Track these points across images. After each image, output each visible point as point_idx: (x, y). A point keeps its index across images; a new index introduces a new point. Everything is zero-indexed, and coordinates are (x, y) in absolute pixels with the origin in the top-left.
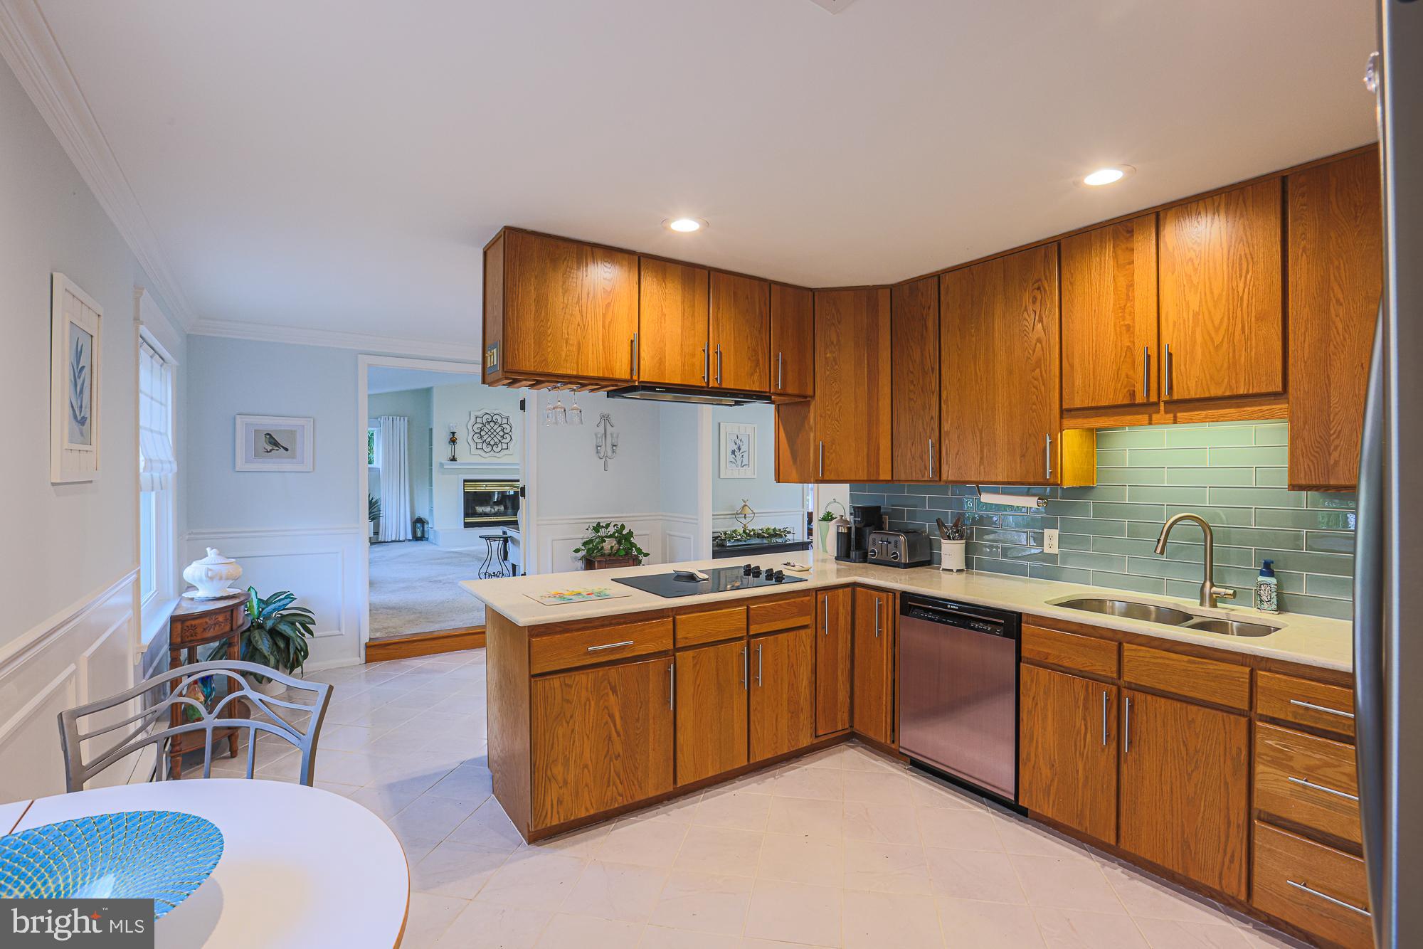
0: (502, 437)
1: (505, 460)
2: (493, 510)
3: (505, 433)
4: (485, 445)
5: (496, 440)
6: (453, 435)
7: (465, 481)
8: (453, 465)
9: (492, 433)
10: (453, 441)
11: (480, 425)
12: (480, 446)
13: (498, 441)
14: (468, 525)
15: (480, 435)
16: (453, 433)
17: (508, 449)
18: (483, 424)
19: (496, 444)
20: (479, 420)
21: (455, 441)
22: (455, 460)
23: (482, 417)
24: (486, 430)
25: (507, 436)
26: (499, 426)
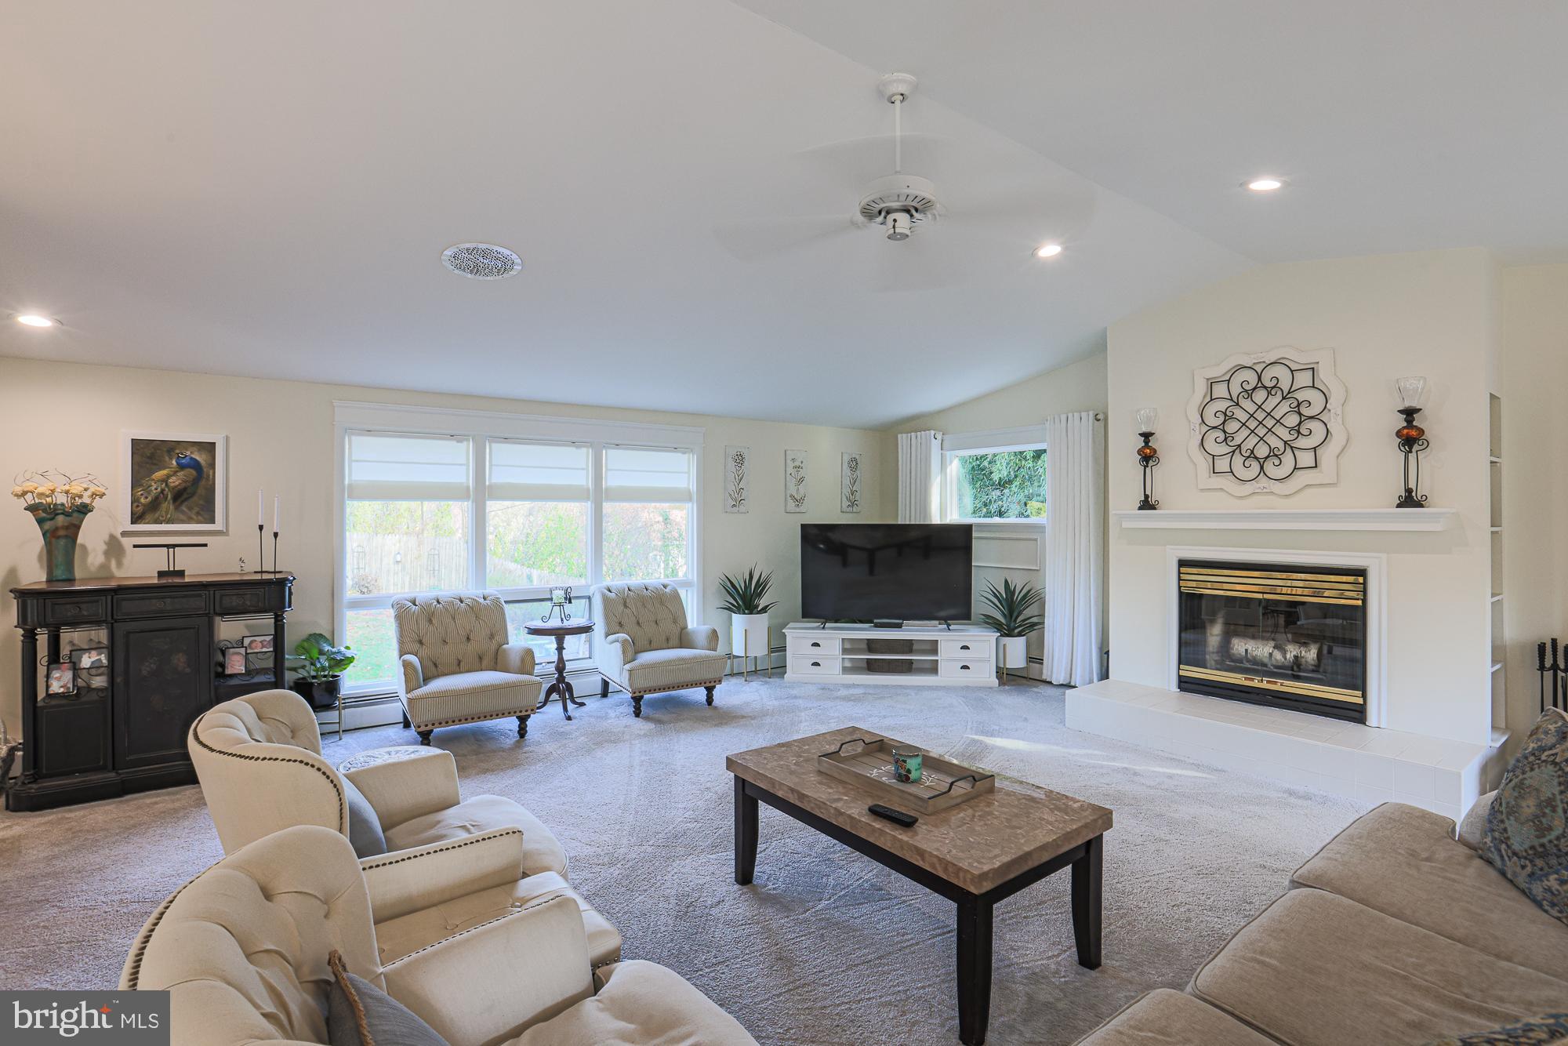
0: (1297, 430)
2: (1278, 655)
3: (1305, 418)
4: (1238, 460)
5: (1274, 442)
6: (1147, 442)
7: (1183, 563)
8: (1148, 521)
9: (1263, 422)
10: (1148, 457)
11: (1222, 405)
12: (1222, 465)
13: (1281, 445)
14: (1186, 685)
15: (1225, 432)
16: (1147, 436)
17: (1316, 467)
18: (1232, 400)
19: (1273, 454)
20: (1220, 390)
21: (1152, 456)
22: (1153, 507)
23: (1229, 381)
24: (1243, 417)
25: (1314, 425)
26: (1284, 398)
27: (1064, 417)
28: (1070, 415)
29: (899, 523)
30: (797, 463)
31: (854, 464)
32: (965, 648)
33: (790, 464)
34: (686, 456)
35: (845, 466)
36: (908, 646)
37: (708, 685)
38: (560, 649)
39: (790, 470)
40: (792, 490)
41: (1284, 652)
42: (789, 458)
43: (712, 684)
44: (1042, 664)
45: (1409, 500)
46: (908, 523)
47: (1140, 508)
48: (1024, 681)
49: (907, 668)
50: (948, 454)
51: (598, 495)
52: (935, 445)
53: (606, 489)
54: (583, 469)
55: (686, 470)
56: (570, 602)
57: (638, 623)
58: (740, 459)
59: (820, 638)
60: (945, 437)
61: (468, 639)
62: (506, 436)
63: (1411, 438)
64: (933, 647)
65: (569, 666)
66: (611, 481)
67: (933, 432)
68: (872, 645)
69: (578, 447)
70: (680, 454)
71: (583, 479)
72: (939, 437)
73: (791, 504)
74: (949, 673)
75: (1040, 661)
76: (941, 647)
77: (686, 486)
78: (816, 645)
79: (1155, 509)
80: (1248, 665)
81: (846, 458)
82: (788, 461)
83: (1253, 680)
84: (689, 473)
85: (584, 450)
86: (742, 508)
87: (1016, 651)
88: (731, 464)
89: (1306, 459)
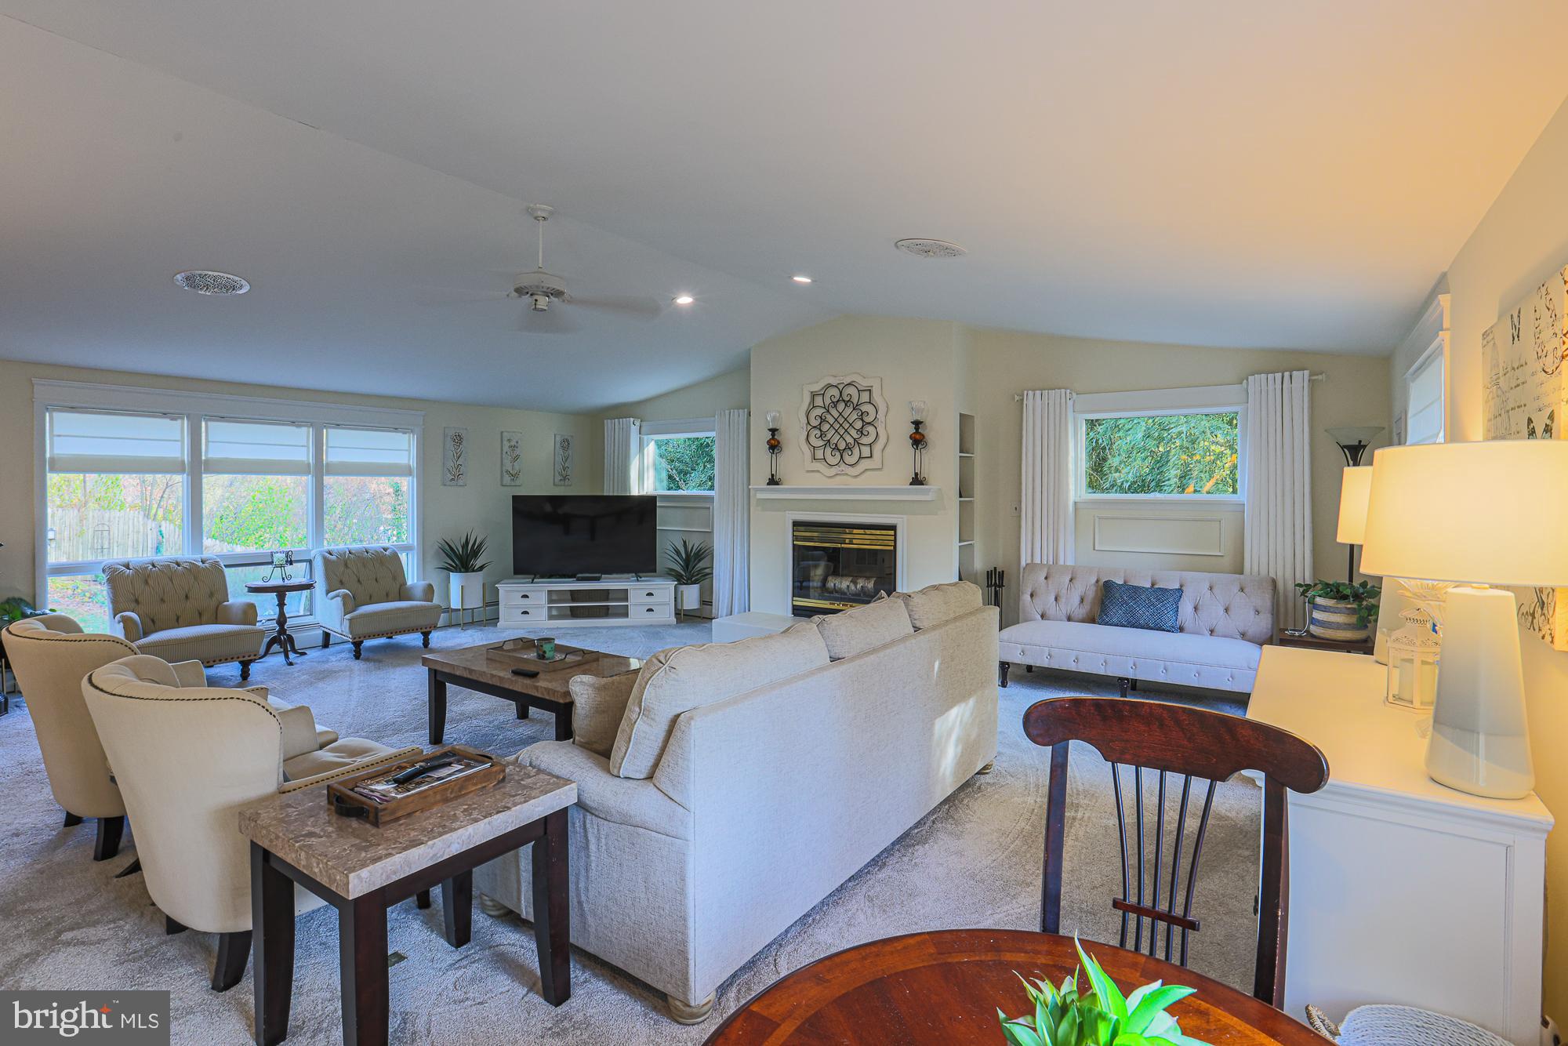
0: (861, 431)
1: (869, 481)
2: (852, 587)
3: (865, 424)
4: (828, 450)
5: (850, 440)
6: (773, 435)
7: (797, 524)
8: (773, 494)
9: (842, 425)
10: (774, 446)
11: (819, 412)
12: (819, 454)
13: (852, 441)
14: (798, 611)
15: (821, 431)
16: (773, 431)
17: (871, 457)
18: (825, 408)
19: (848, 447)
20: (819, 401)
21: (777, 446)
22: (777, 483)
23: (823, 394)
24: (831, 420)
25: (870, 429)
26: (854, 409)
27: (727, 412)
28: (732, 411)
29: (605, 494)
30: (513, 443)
31: (566, 444)
32: (650, 594)
33: (506, 444)
34: (407, 436)
35: (558, 445)
36: (605, 595)
37: (424, 630)
38: (281, 604)
39: (506, 448)
40: (508, 466)
41: (855, 584)
42: (505, 439)
43: (428, 630)
44: (712, 605)
45: (917, 481)
46: (611, 494)
47: (768, 484)
48: (699, 620)
49: (605, 613)
50: (645, 437)
51: (319, 470)
52: (634, 430)
53: (327, 464)
54: (305, 446)
55: (407, 448)
56: (291, 564)
57: (359, 581)
58: (458, 439)
59: (527, 591)
60: (644, 424)
61: (187, 597)
62: (222, 415)
63: (918, 440)
64: (624, 595)
65: (289, 622)
66: (331, 456)
67: (632, 419)
68: (575, 595)
69: (299, 426)
70: (401, 434)
71: (305, 455)
72: (638, 423)
73: (507, 479)
74: (637, 615)
75: (710, 603)
76: (631, 595)
77: (407, 462)
78: (525, 596)
79: (778, 484)
80: (837, 595)
81: (558, 439)
82: (505, 442)
83: (834, 604)
84: (409, 451)
85: (304, 429)
86: (461, 482)
87: (691, 596)
88: (450, 444)
89: (866, 451)
